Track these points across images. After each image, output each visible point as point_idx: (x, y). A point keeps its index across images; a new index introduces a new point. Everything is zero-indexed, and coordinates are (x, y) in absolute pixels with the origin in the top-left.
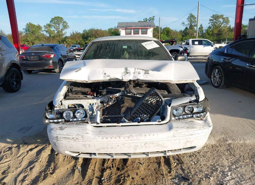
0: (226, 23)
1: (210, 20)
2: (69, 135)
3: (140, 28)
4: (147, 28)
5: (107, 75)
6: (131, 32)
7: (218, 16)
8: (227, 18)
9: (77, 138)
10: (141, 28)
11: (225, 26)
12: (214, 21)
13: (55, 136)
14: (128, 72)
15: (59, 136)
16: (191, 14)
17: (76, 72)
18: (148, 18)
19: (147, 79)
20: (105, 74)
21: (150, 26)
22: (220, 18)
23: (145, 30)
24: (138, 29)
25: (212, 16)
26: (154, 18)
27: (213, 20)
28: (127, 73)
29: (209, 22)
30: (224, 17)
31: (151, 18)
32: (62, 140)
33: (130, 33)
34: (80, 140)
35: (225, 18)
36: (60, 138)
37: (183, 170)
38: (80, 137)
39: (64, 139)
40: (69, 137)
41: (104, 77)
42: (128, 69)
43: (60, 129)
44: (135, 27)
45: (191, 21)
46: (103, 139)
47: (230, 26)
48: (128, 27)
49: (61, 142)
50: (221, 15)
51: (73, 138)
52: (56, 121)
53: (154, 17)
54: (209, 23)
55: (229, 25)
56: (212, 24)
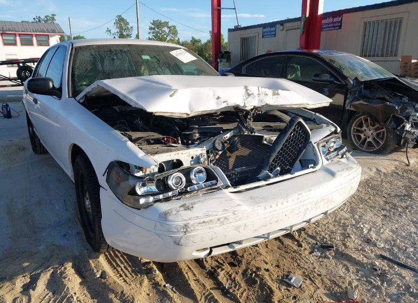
0: (173, 34)
1: (151, 28)
2: (210, 216)
3: (33, 33)
4: (48, 35)
5: (222, 99)
6: (15, 40)
7: (161, 24)
8: (174, 27)
9: (226, 218)
10: (36, 35)
11: (172, 39)
12: (157, 30)
13: (182, 223)
14: (250, 93)
15: (191, 222)
16: (120, 16)
17: (171, 96)
18: (43, 17)
19: (279, 104)
20: (218, 98)
21: (53, 31)
22: (164, 26)
23: (44, 38)
24: (31, 36)
25: (152, 22)
26: (55, 17)
27: (154, 29)
28: (249, 95)
29: (149, 31)
30: (170, 25)
31: (48, 18)
32: (197, 228)
33: (13, 42)
34: (231, 220)
35: (171, 27)
36: (193, 225)
37: (313, 237)
38: (229, 215)
39: (202, 224)
40: (211, 218)
41: (217, 103)
42: (249, 88)
43: (185, 210)
44: (22, 32)
45: (121, 28)
46: (265, 209)
47: (179, 39)
48: (6, 30)
49: (194, 233)
50: (165, 22)
51: (218, 220)
52: (161, 196)
53: (53, 15)
54: (149, 33)
55: (177, 39)
56: (155, 35)
